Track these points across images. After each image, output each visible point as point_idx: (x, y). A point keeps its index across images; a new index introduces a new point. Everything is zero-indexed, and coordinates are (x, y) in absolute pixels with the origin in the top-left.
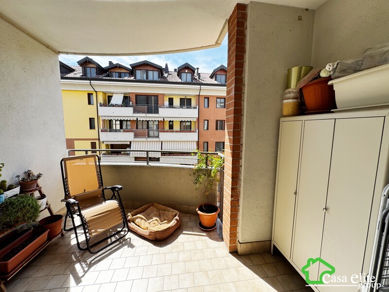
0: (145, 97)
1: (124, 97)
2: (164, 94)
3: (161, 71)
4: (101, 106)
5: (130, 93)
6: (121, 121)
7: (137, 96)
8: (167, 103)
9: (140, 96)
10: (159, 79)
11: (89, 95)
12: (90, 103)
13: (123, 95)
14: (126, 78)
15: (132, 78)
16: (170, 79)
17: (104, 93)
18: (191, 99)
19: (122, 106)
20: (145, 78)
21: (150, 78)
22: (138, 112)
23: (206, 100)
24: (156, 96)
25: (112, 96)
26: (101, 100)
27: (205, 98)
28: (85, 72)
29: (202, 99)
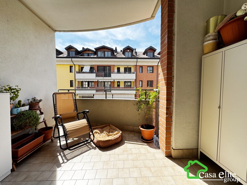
0: (103, 67)
1: (90, 67)
2: (114, 65)
3: (113, 51)
4: (77, 73)
5: (94, 65)
6: (88, 82)
7: (98, 66)
8: (116, 70)
9: (100, 67)
10: (112, 56)
11: (71, 67)
12: (71, 72)
13: (90, 66)
14: (92, 56)
15: (96, 56)
16: (118, 56)
17: (79, 66)
18: (131, 68)
19: (89, 73)
20: (103, 56)
21: (106, 56)
22: (99, 76)
23: (141, 68)
24: (110, 66)
25: (83, 67)
26: (77, 70)
27: (140, 67)
28: (69, 54)
29: (138, 68)
